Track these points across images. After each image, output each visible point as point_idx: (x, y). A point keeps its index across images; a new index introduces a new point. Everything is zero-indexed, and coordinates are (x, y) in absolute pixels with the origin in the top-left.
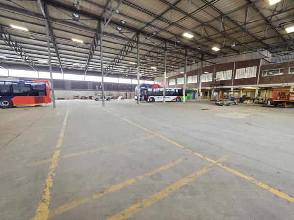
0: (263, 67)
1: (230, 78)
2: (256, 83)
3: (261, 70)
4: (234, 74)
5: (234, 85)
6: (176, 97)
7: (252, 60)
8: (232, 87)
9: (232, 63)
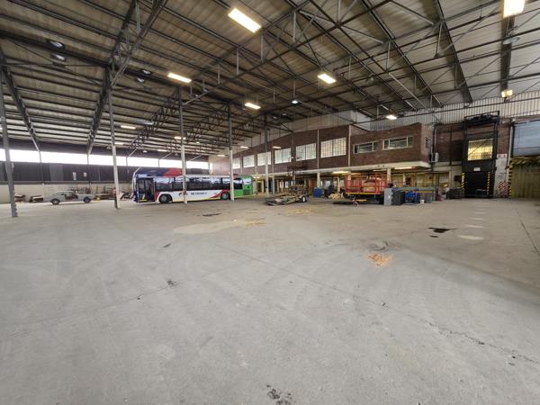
0: (354, 139)
1: (314, 157)
2: (347, 165)
3: (352, 143)
4: (319, 151)
5: (321, 167)
7: (339, 127)
8: (318, 171)
9: (314, 132)
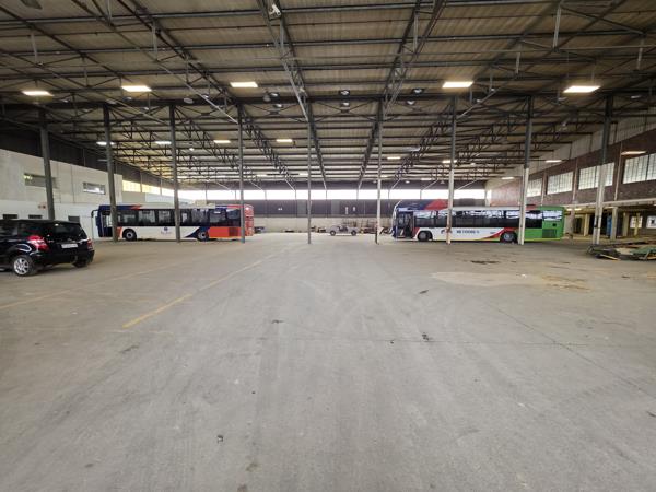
6: (498, 230)
